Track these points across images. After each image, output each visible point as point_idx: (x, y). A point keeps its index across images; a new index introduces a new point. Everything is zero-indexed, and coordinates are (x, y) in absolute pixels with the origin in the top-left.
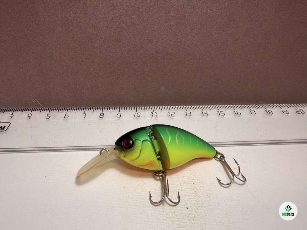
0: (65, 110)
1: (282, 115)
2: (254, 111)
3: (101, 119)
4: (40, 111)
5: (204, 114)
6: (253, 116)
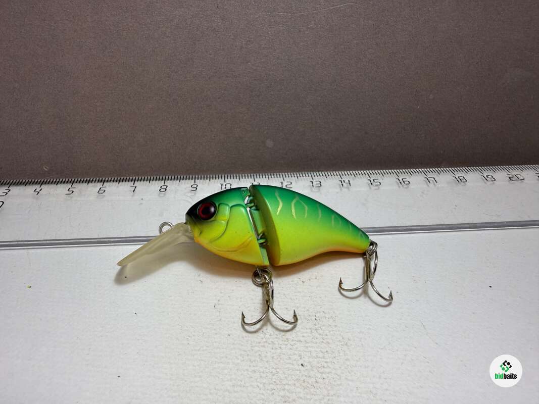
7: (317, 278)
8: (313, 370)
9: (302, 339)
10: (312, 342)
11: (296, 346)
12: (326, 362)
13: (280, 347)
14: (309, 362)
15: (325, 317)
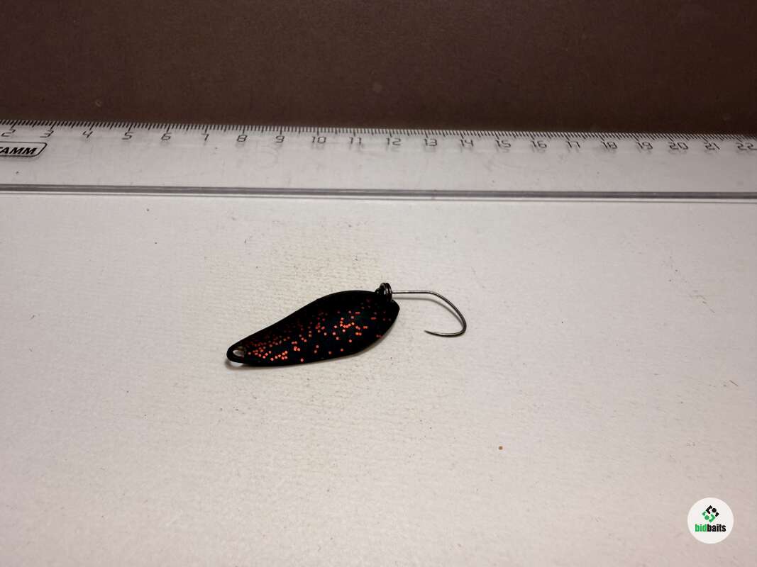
0: (163, 128)
1: (639, 152)
2: (577, 143)
3: (241, 145)
4: (109, 127)
5: (466, 144)
6: (573, 150)
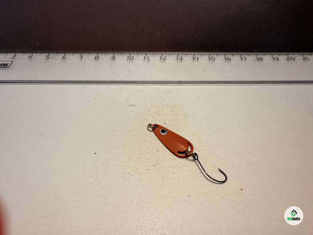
0: (63, 53)
1: (273, 61)
2: (245, 58)
3: (96, 60)
4: (40, 53)
6: (243, 61)
7: (177, 91)
8: (169, 126)
9: (166, 114)
10: (170, 115)
11: (163, 117)
12: (176, 123)
13: (156, 117)
14: (168, 123)
15: (178, 106)
